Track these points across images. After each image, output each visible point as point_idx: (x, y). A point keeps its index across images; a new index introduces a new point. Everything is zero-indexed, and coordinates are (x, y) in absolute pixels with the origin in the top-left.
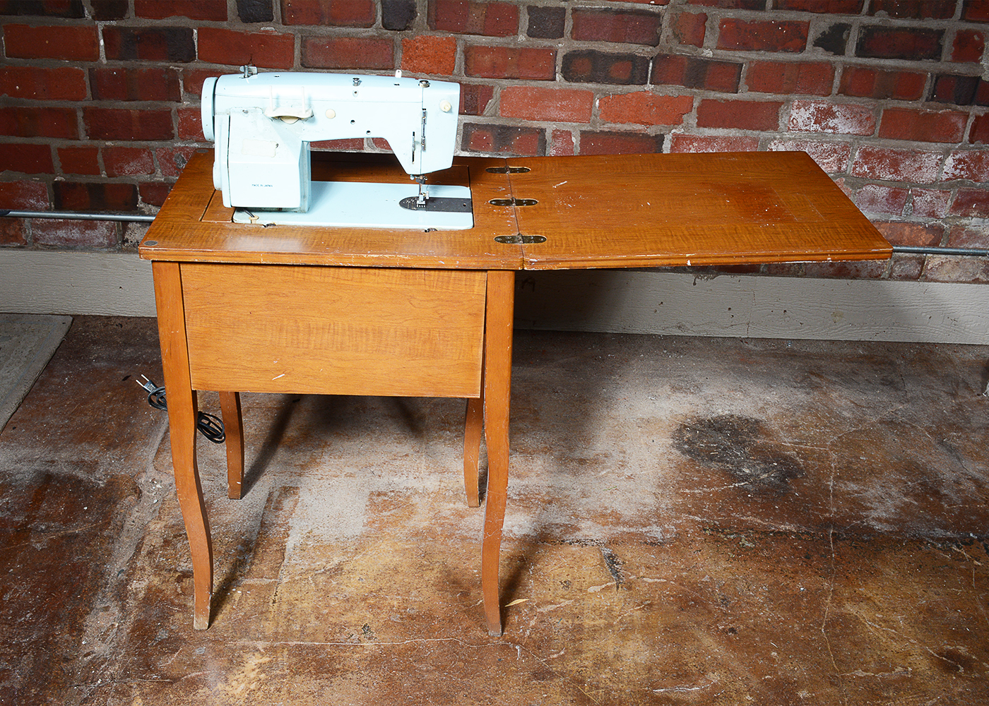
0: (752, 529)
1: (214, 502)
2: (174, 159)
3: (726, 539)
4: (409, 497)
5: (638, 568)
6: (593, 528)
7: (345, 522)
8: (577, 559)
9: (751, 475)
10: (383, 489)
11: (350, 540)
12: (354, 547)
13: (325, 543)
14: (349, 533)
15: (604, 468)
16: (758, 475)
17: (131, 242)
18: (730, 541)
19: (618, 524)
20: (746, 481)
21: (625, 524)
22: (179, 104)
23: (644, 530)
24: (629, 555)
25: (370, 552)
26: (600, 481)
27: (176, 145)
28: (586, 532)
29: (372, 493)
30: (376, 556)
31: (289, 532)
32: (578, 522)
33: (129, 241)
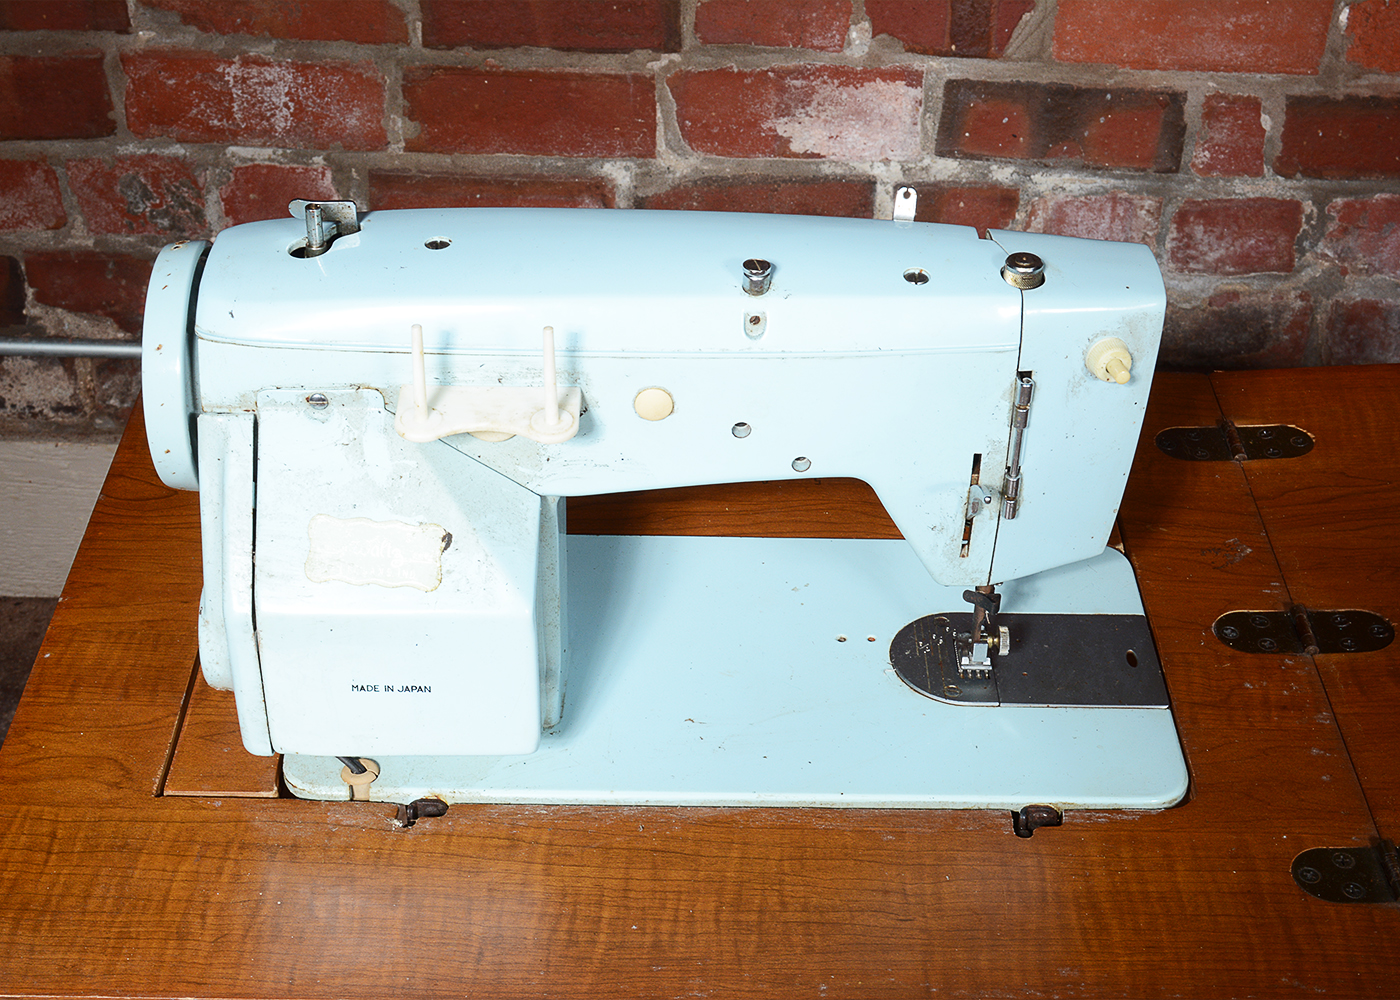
2: (118, 188)
17: (13, 406)
22: (124, 38)
27: (122, 150)
33: (8, 404)
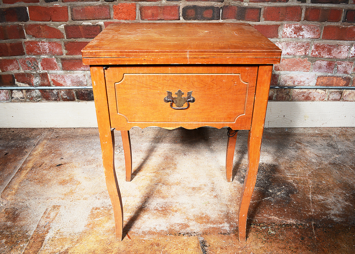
0: (274, 223)
1: (21, 214)
2: (26, 63)
3: (261, 230)
4: (110, 210)
5: (216, 249)
6: (195, 225)
7: (77, 225)
8: (186, 244)
9: (273, 193)
10: (99, 206)
11: (76, 235)
12: (77, 239)
13: (64, 236)
14: (77, 231)
15: (204, 192)
16: (276, 193)
18: (263, 231)
19: (208, 222)
20: (270, 196)
21: (212, 222)
22: (25, 40)
23: (221, 226)
24: (212, 241)
25: (84, 242)
26: (201, 199)
27: (26, 57)
28: (191, 228)
29: (93, 208)
30: (86, 244)
31: (49, 230)
32: (188, 222)
33: (14, 98)
